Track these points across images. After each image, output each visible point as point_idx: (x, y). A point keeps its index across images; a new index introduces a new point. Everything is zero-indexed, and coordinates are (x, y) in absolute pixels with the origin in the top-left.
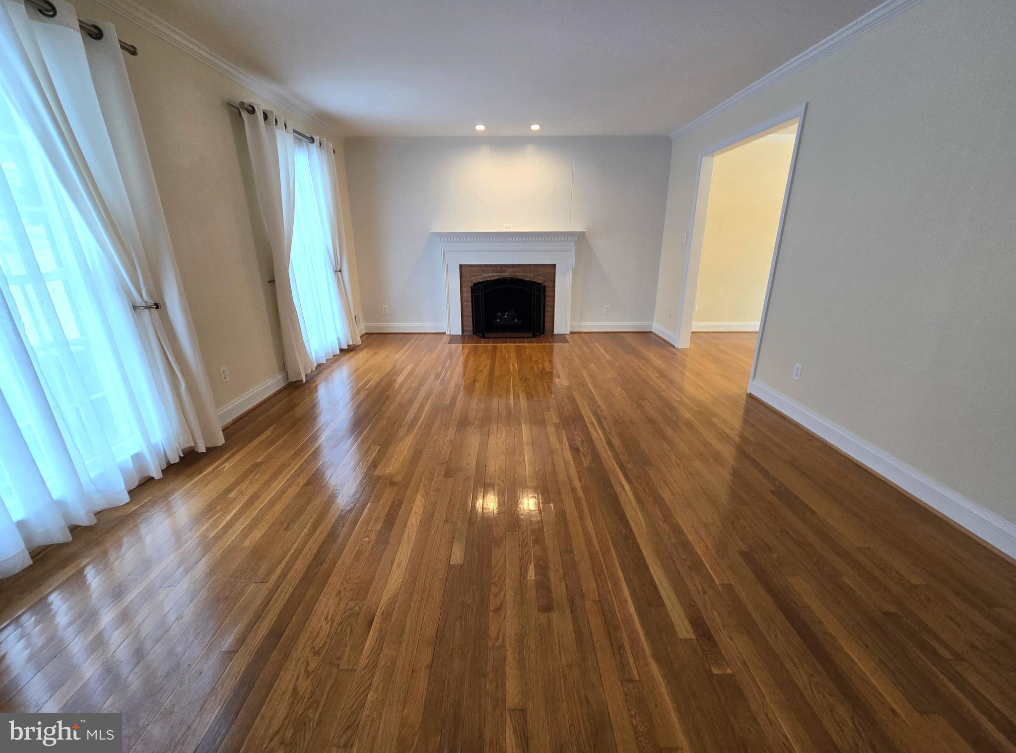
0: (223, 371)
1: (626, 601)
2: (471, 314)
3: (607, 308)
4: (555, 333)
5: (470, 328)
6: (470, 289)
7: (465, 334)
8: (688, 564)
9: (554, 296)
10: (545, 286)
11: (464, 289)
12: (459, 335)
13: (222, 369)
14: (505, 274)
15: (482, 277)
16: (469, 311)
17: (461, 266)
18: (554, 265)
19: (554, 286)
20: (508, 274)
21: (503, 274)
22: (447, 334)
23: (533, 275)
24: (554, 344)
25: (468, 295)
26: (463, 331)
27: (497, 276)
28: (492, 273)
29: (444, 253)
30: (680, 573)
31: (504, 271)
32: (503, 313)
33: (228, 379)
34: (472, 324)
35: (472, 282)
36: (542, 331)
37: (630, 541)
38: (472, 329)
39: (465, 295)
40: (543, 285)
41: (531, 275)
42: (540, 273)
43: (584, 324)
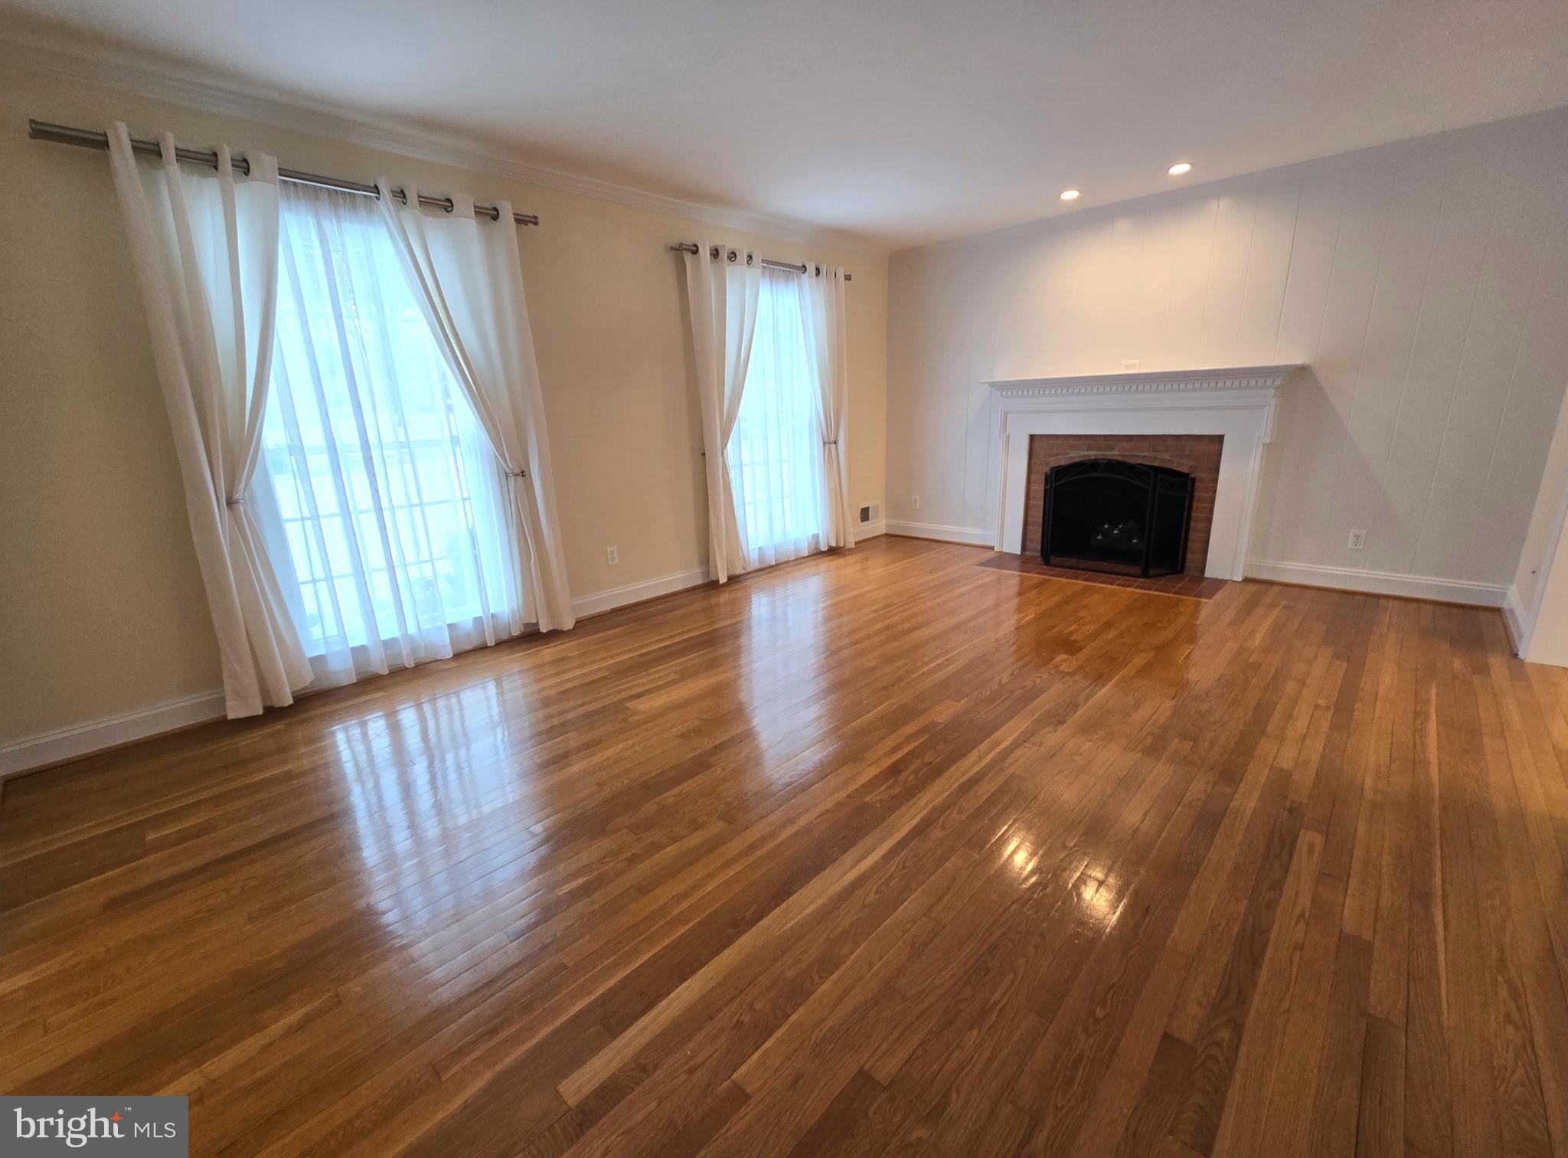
0: (611, 552)
1: (590, 993)
2: (1041, 521)
3: (1357, 537)
4: (1207, 575)
5: (1036, 545)
6: (1044, 477)
7: (1028, 553)
8: (747, 1018)
9: (1212, 500)
10: (1194, 479)
11: (1034, 477)
12: (1017, 555)
13: (609, 549)
14: (1113, 453)
15: (1067, 456)
16: (1038, 515)
17: (1032, 437)
18: (1220, 439)
19: (1215, 481)
20: (1117, 453)
21: (1109, 453)
22: (996, 549)
23: (1170, 456)
24: (1203, 600)
25: (1039, 488)
26: (1024, 548)
27: (1095, 455)
28: (1088, 450)
29: (1006, 415)
30: (711, 1018)
31: (1111, 448)
32: (1114, 526)
33: (616, 561)
34: (1040, 538)
35: (1047, 464)
36: (1179, 569)
37: (731, 931)
38: (1040, 546)
39: (1034, 487)
40: (1191, 476)
41: (1167, 456)
42: (1187, 453)
43: (1286, 564)
